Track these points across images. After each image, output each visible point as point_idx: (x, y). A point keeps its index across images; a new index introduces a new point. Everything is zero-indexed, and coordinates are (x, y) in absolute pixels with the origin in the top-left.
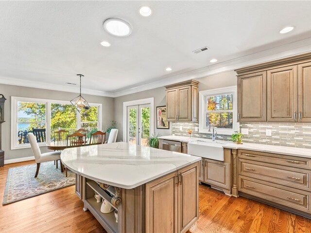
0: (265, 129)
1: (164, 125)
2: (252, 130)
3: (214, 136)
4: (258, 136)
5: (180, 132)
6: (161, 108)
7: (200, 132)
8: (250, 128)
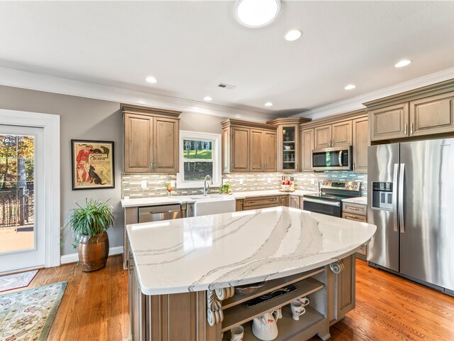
0: (238, 178)
1: (99, 181)
2: (231, 180)
3: (206, 190)
4: (234, 185)
5: (141, 191)
6: (88, 144)
7: (178, 187)
8: (229, 178)
